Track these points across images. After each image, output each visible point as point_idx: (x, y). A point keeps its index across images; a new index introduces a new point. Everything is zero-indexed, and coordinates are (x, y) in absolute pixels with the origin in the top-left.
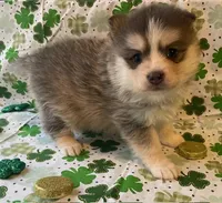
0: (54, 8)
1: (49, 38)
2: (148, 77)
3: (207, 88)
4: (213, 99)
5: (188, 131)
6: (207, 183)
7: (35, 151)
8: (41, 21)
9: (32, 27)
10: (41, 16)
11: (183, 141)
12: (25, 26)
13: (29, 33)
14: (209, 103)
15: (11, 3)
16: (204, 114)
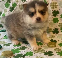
0: (15, 2)
1: (13, 11)
2: (36, 19)
3: (59, 26)
4: (61, 29)
5: (52, 39)
6: (53, 55)
7: (6, 43)
8: (11, 6)
9: (9, 7)
10: (11, 4)
11: (50, 42)
12: (7, 7)
13: (8, 9)
14: (60, 30)
15: (4, 1)
16: (58, 34)
